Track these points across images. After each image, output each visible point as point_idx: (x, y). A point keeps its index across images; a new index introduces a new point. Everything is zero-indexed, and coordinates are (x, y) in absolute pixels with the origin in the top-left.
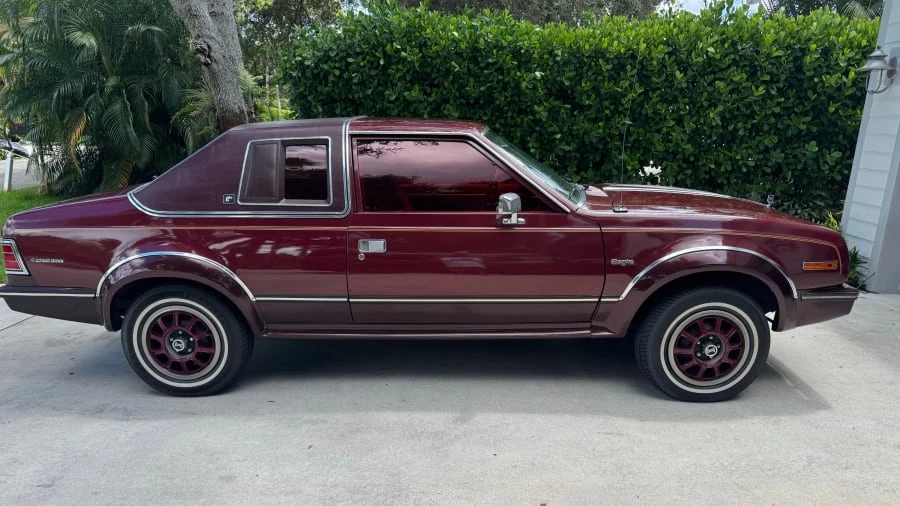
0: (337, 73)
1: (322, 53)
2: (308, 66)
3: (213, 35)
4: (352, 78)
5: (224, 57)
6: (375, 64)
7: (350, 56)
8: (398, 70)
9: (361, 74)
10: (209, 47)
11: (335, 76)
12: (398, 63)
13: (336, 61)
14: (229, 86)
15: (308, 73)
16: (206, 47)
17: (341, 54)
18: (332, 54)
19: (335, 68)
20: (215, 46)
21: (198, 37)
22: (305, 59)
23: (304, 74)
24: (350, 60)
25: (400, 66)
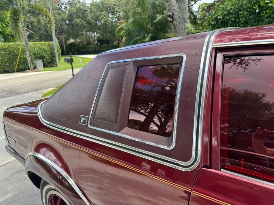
0: (233, 19)
1: (227, 12)
2: (220, 19)
3: (175, 8)
4: (240, 21)
5: (179, 17)
6: (254, 12)
7: (241, 11)
8: (266, 13)
9: (246, 18)
10: (173, 14)
11: (232, 21)
12: (267, 9)
13: (233, 14)
14: (181, 30)
15: (220, 22)
16: (171, 14)
17: (236, 10)
18: (231, 11)
19: (232, 17)
20: (175, 13)
21: (169, 10)
22: (218, 16)
23: (217, 23)
24: (240, 13)
25: (268, 11)
